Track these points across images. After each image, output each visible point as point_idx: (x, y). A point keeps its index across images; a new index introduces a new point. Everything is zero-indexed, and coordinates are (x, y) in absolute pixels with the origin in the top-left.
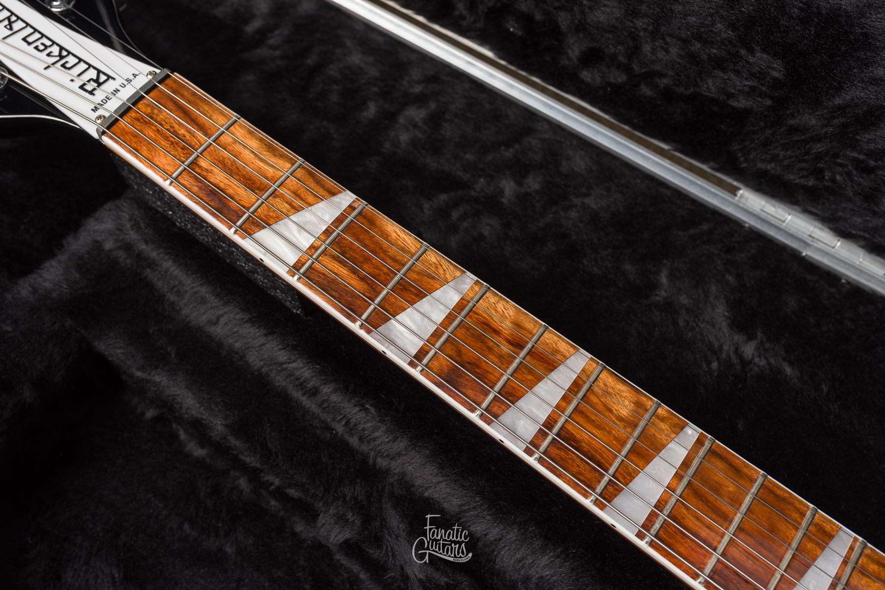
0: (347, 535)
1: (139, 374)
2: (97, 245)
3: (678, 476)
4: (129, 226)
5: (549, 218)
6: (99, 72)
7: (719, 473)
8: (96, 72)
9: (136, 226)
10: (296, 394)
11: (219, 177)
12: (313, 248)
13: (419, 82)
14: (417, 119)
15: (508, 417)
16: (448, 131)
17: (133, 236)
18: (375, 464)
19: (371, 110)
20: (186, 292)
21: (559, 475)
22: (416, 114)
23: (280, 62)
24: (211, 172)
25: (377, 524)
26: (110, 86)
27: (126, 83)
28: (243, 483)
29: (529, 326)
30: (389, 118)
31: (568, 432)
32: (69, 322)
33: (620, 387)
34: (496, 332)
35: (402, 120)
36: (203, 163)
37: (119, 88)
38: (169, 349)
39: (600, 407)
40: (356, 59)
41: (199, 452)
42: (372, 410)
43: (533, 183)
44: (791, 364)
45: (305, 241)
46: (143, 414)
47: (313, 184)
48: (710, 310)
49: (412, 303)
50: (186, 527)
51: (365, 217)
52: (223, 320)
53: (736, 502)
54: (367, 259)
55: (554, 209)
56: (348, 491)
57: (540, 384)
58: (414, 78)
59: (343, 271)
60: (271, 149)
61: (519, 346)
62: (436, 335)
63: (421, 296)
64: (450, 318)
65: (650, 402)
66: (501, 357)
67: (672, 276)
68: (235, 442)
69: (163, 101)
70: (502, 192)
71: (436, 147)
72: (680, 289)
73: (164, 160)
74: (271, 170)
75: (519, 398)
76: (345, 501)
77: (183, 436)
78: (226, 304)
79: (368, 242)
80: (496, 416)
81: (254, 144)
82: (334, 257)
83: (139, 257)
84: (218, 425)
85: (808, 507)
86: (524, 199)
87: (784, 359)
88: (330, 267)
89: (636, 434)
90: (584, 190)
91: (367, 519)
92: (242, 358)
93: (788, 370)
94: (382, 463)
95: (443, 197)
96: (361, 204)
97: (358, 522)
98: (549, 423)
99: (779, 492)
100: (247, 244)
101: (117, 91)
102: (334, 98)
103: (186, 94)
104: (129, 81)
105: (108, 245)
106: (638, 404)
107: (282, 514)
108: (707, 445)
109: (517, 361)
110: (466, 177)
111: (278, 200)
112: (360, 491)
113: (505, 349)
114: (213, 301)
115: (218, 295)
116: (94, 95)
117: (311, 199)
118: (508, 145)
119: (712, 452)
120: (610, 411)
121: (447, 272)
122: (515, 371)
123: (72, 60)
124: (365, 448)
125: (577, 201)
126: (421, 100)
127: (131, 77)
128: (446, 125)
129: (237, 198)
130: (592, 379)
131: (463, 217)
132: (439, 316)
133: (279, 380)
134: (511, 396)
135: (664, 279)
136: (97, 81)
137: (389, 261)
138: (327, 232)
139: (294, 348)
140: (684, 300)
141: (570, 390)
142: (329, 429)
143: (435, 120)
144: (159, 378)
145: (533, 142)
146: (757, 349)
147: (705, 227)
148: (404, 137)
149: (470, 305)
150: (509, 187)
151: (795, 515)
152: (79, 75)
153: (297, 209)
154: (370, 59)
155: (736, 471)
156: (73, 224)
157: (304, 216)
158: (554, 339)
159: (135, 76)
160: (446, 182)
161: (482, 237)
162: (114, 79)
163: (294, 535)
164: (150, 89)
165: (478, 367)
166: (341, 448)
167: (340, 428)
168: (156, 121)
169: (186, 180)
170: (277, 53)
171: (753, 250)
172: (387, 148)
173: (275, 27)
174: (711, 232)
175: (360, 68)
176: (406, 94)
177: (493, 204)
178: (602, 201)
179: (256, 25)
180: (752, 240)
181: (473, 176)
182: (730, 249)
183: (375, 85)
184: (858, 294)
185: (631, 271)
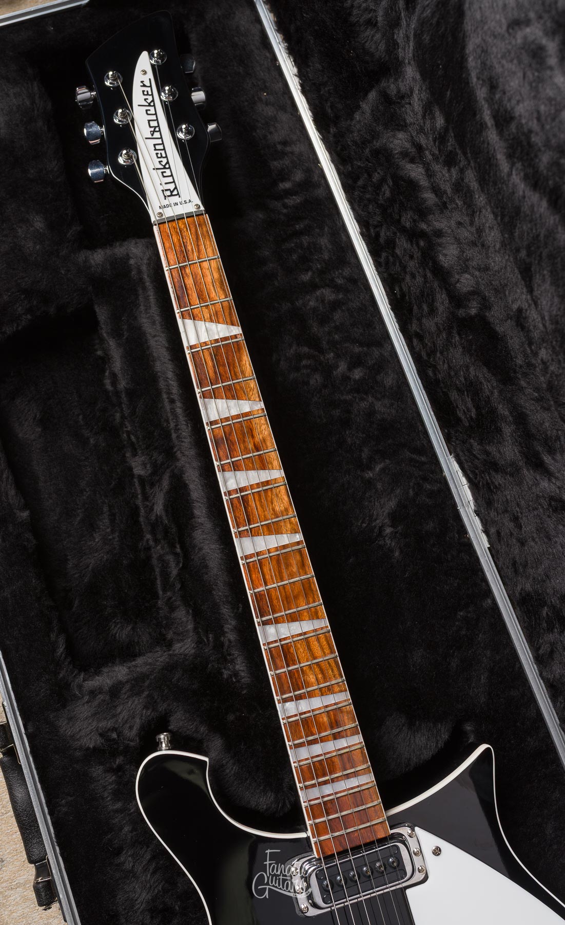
0: (142, 473)
1: (105, 335)
2: (128, 257)
3: (277, 549)
4: (145, 262)
5: (349, 397)
6: (176, 188)
7: (294, 561)
8: (174, 187)
9: (149, 264)
10: (165, 396)
11: (190, 282)
12: (205, 343)
13: (344, 278)
14: (326, 298)
15: (228, 474)
16: (338, 316)
17: (144, 268)
18: (176, 452)
19: (306, 277)
20: (149, 313)
21: (230, 512)
22: (328, 294)
23: (282, 217)
24: (188, 276)
25: (157, 478)
26: (175, 199)
27: (183, 202)
28: (118, 415)
29: (269, 444)
30: (312, 287)
31: (248, 498)
32: (90, 288)
33: (286, 498)
34: (253, 437)
35: (318, 293)
36: (188, 270)
37: (179, 204)
38: (125, 333)
39: (269, 499)
40: (324, 242)
41: (109, 387)
42: (190, 429)
43: (357, 374)
44: (401, 552)
45: (204, 338)
46: (97, 350)
47: (227, 314)
48: (386, 499)
49: (227, 398)
50: (81, 417)
51: (238, 345)
52: (156, 338)
53: (291, 576)
54: (224, 365)
55: (355, 395)
56: (155, 455)
57: (252, 471)
58: (344, 273)
59: (210, 363)
60: (221, 283)
61: (258, 449)
62: (227, 419)
63: (233, 398)
64: (238, 416)
65: (292, 512)
66: (246, 448)
67: (383, 470)
68: (123, 396)
69: (191, 226)
70: (337, 367)
71: (324, 320)
72: (381, 479)
73: (172, 257)
74: (214, 294)
75: (239, 470)
76: (151, 458)
77: (107, 374)
78: (163, 332)
79: (230, 358)
80: (224, 470)
81: (216, 276)
82: (211, 354)
83: (141, 280)
84: (122, 384)
85: (319, 600)
86: (346, 378)
87: (400, 548)
88: (206, 357)
89: (274, 520)
90: (379, 396)
91: (154, 473)
92: (153, 361)
93: (397, 554)
94: (179, 454)
95: (306, 349)
96: (241, 339)
97: (150, 472)
98: (242, 490)
99: (313, 586)
100: (179, 321)
101: (176, 204)
102: (295, 257)
103: (204, 229)
104: (185, 202)
105: (132, 262)
106: (286, 510)
107: (125, 443)
108: (300, 547)
109: (251, 455)
110: (325, 347)
111: (207, 310)
112: (160, 459)
113: (251, 446)
114: (158, 327)
115: (162, 325)
116: (165, 199)
117: (221, 320)
118: (361, 344)
119: (300, 551)
120: (272, 503)
121: (253, 396)
122: (247, 458)
123: (168, 173)
124: (176, 442)
125: (370, 399)
126: (337, 288)
127: (188, 201)
128: (339, 311)
129: (190, 297)
130: (275, 485)
131: (306, 367)
132: (234, 412)
133: (162, 384)
134: (236, 467)
135: (378, 468)
136: (172, 192)
137: (232, 372)
138: (217, 341)
139: (177, 375)
140: (379, 486)
141: (262, 483)
142: (167, 421)
143: (335, 305)
144: (112, 343)
145: (376, 352)
146: (392, 533)
147: (423, 459)
148: (312, 303)
149: (251, 417)
150: (342, 367)
151: (311, 600)
152: (166, 183)
153: (211, 321)
154: (330, 247)
155: (303, 565)
157: (213, 326)
158: (275, 457)
159: (190, 201)
160: (313, 343)
161: (307, 383)
162: (180, 197)
163: (124, 456)
164: (190, 215)
165: (233, 445)
166: (167, 435)
167: (172, 425)
168: (181, 235)
169: (175, 274)
170: (285, 211)
171: (436, 488)
172: (299, 303)
173: (296, 193)
174: (424, 463)
175: (321, 249)
176: (332, 280)
177: (327, 371)
178: (383, 408)
179: (287, 185)
180: (440, 482)
181: (330, 349)
182: (425, 479)
183: (320, 264)
184: (468, 547)
185: (365, 453)
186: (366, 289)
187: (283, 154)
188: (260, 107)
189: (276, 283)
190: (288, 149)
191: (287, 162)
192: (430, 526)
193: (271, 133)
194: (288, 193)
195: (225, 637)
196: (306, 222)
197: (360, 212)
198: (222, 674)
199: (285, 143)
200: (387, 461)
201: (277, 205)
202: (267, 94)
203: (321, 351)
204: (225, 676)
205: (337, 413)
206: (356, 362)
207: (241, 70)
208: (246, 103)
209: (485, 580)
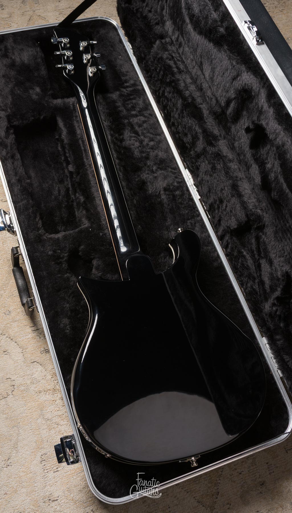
5: (148, 150)
13: (147, 114)
16: (145, 125)
19: (133, 113)
22: (142, 118)
23: (125, 94)
30: (136, 116)
35: (139, 118)
40: (141, 102)
43: (152, 143)
55: (151, 150)
58: (148, 112)
71: (140, 126)
86: (148, 145)
90: (160, 151)
95: (134, 135)
102: (130, 106)
110: (140, 134)
118: (153, 135)
125: (157, 151)
126: (145, 117)
131: (134, 140)
143: (144, 122)
145: (158, 137)
147: (176, 171)
148: (136, 121)
150: (146, 141)
154: (142, 104)
156: (68, 97)
160: (136, 133)
161: (134, 145)
170: (126, 92)
171: (180, 180)
172: (131, 120)
173: (130, 87)
174: (175, 173)
175: (139, 104)
176: (143, 114)
177: (141, 142)
178: (161, 154)
179: (128, 84)
180: (182, 179)
181: (142, 135)
182: (176, 177)
183: (139, 109)
184: (192, 200)
185: (154, 168)
186: (155, 118)
187: (126, 75)
188: (118, 61)
189: (123, 114)
190: (128, 74)
191: (127, 78)
192: (178, 193)
193: (122, 68)
194: (127, 87)
195: (101, 223)
196: (135, 96)
197: (153, 88)
198: (99, 234)
199: (127, 72)
200: (163, 171)
201: (125, 90)
202: (121, 57)
203: (139, 135)
204: (101, 235)
205: (144, 155)
206: (152, 140)
207: (112, 49)
208: (113, 59)
209: (198, 211)
